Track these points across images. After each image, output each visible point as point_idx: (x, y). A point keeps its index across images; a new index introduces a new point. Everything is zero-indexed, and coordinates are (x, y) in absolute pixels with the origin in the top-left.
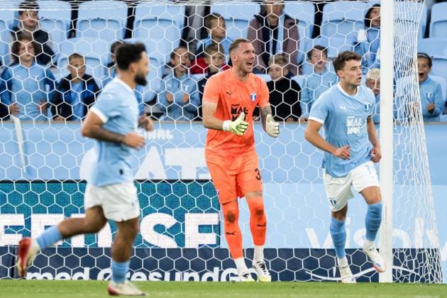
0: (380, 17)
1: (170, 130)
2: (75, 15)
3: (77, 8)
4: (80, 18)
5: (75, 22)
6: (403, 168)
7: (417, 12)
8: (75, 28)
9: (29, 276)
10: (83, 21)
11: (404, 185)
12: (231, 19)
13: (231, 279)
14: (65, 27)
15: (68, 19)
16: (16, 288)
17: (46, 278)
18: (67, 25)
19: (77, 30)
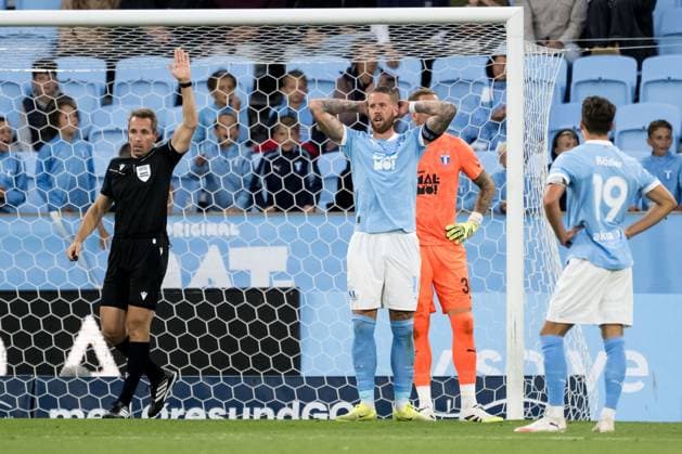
0: (505, 76)
1: (236, 224)
2: (111, 76)
3: (114, 67)
4: (117, 81)
5: (111, 87)
6: (538, 269)
7: (552, 70)
8: (111, 92)
9: (54, 413)
10: (122, 84)
11: (540, 293)
12: (314, 81)
13: (316, 416)
14: (98, 91)
15: (102, 82)
16: (34, 430)
17: (75, 417)
18: (101, 89)
19: (114, 96)
